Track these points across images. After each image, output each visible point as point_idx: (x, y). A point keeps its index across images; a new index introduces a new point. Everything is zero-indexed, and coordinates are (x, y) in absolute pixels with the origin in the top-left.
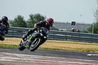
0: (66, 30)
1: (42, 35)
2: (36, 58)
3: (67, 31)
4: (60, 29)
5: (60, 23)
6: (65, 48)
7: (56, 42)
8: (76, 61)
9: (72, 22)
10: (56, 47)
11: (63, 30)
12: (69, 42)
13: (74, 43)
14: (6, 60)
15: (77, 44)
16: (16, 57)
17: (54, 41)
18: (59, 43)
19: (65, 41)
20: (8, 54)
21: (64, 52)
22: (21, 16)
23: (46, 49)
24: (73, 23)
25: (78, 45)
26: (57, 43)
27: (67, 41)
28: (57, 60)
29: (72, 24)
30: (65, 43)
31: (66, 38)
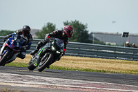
0: (115, 44)
1: (53, 48)
2: (73, 83)
3: (117, 45)
4: (107, 43)
5: (106, 34)
6: (113, 69)
7: (100, 62)
8: (130, 88)
9: (124, 33)
10: (102, 67)
11: (112, 44)
12: (120, 61)
13: (126, 63)
14: (31, 86)
15: (130, 63)
16: (45, 81)
17: (99, 59)
18: (105, 62)
19: (113, 60)
20: (34, 77)
21: (113, 76)
22: (51, 24)
23: (86, 70)
24: (126, 34)
25: (132, 65)
26: (103, 62)
27: (116, 60)
28: (102, 86)
29: (124, 36)
30: (113, 62)
31: (115, 56)
